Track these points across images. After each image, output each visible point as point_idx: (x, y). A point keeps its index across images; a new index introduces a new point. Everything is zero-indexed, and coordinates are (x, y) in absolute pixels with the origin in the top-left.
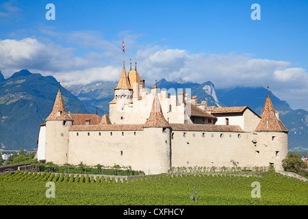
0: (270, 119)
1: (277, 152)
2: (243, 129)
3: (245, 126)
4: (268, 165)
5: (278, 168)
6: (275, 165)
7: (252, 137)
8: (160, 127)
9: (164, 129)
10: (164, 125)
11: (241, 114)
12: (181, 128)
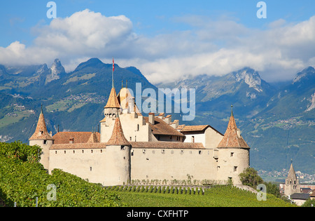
0: (231, 137)
1: (236, 167)
2: (204, 146)
3: (206, 143)
4: (227, 179)
5: (237, 182)
6: (233, 179)
7: (214, 154)
8: (118, 145)
9: (122, 147)
10: (122, 143)
11: (202, 132)
12: (141, 146)
